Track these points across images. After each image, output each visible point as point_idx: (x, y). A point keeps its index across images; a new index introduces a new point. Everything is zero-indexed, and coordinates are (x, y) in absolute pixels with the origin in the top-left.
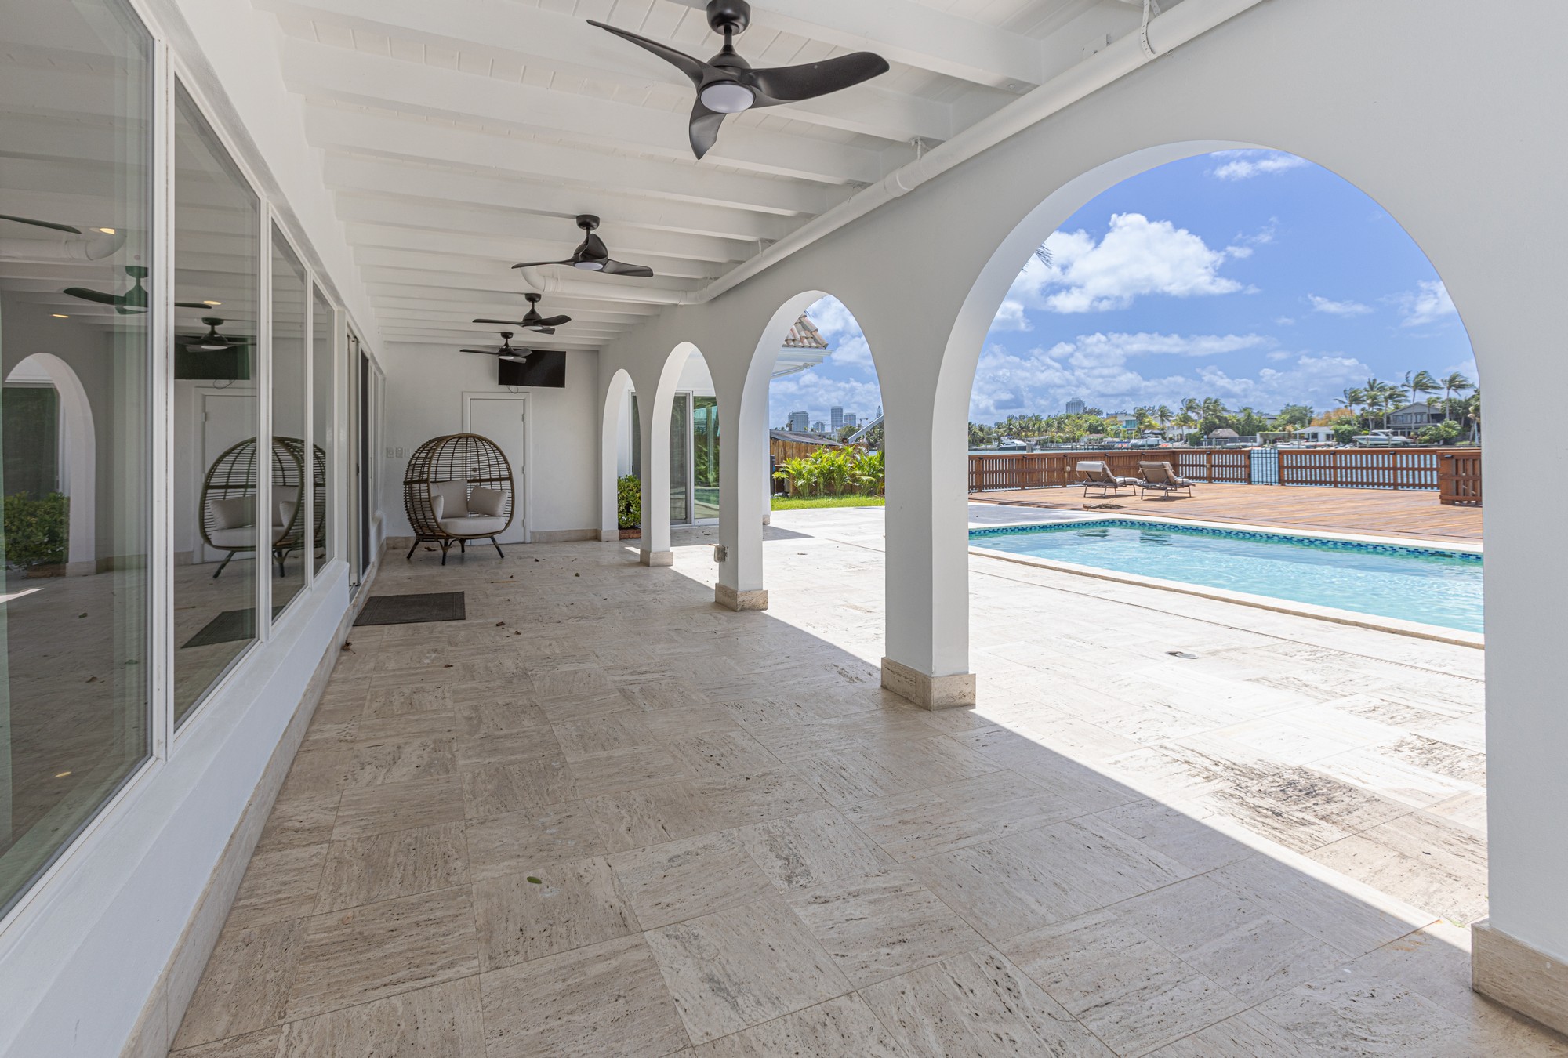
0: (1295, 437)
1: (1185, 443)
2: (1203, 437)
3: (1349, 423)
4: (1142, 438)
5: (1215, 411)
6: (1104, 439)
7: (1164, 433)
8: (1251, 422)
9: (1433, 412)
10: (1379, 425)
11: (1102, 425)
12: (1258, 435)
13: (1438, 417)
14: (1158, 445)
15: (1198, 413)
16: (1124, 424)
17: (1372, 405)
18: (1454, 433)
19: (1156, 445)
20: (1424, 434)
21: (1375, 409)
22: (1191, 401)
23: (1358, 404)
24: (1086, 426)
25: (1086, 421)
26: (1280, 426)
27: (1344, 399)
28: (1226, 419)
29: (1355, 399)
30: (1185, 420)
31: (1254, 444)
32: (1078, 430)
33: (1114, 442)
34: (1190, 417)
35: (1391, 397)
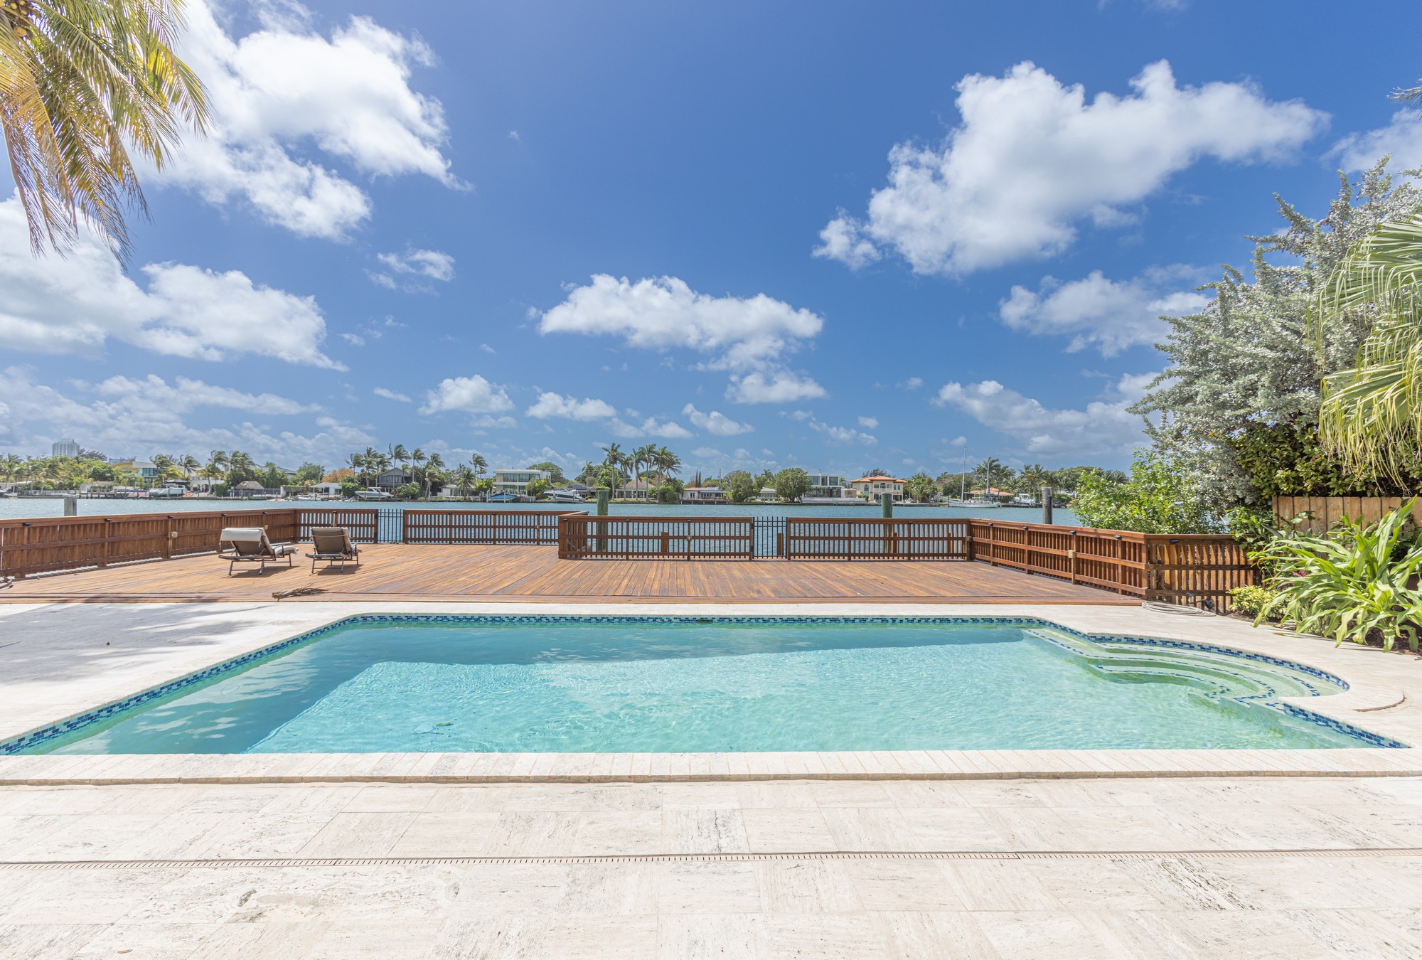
0: (312, 491)
1: (211, 493)
2: (230, 488)
3: (352, 480)
4: (164, 487)
5: (243, 463)
6: (114, 488)
7: (189, 483)
8: (274, 476)
9: (405, 475)
10: (372, 483)
11: (110, 471)
12: (282, 488)
13: (408, 479)
14: (182, 494)
15: (226, 465)
16: (141, 472)
17: (368, 468)
18: (417, 491)
19: (180, 495)
20: (400, 491)
21: (370, 471)
22: (220, 453)
23: (359, 466)
24: (89, 471)
25: (89, 467)
26: (298, 480)
27: (350, 461)
28: (252, 472)
29: (357, 463)
30: (212, 471)
31: (279, 496)
32: (77, 475)
33: (128, 491)
34: (217, 468)
35: (381, 463)
